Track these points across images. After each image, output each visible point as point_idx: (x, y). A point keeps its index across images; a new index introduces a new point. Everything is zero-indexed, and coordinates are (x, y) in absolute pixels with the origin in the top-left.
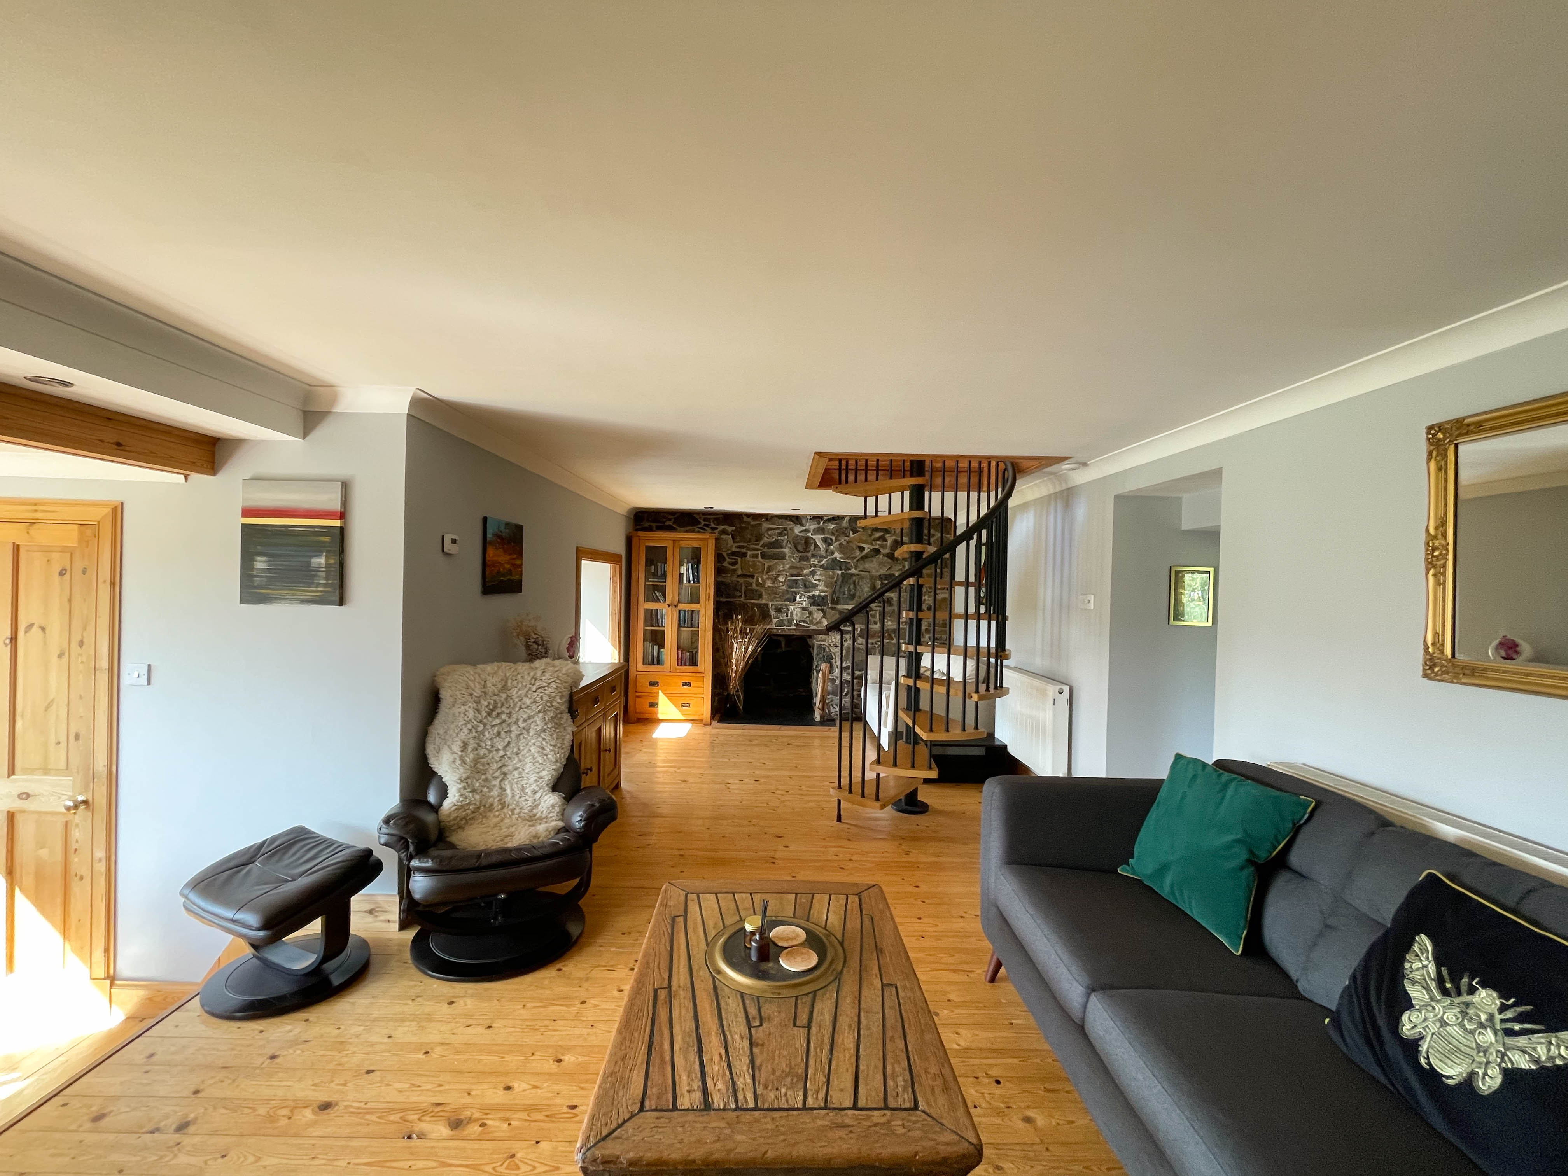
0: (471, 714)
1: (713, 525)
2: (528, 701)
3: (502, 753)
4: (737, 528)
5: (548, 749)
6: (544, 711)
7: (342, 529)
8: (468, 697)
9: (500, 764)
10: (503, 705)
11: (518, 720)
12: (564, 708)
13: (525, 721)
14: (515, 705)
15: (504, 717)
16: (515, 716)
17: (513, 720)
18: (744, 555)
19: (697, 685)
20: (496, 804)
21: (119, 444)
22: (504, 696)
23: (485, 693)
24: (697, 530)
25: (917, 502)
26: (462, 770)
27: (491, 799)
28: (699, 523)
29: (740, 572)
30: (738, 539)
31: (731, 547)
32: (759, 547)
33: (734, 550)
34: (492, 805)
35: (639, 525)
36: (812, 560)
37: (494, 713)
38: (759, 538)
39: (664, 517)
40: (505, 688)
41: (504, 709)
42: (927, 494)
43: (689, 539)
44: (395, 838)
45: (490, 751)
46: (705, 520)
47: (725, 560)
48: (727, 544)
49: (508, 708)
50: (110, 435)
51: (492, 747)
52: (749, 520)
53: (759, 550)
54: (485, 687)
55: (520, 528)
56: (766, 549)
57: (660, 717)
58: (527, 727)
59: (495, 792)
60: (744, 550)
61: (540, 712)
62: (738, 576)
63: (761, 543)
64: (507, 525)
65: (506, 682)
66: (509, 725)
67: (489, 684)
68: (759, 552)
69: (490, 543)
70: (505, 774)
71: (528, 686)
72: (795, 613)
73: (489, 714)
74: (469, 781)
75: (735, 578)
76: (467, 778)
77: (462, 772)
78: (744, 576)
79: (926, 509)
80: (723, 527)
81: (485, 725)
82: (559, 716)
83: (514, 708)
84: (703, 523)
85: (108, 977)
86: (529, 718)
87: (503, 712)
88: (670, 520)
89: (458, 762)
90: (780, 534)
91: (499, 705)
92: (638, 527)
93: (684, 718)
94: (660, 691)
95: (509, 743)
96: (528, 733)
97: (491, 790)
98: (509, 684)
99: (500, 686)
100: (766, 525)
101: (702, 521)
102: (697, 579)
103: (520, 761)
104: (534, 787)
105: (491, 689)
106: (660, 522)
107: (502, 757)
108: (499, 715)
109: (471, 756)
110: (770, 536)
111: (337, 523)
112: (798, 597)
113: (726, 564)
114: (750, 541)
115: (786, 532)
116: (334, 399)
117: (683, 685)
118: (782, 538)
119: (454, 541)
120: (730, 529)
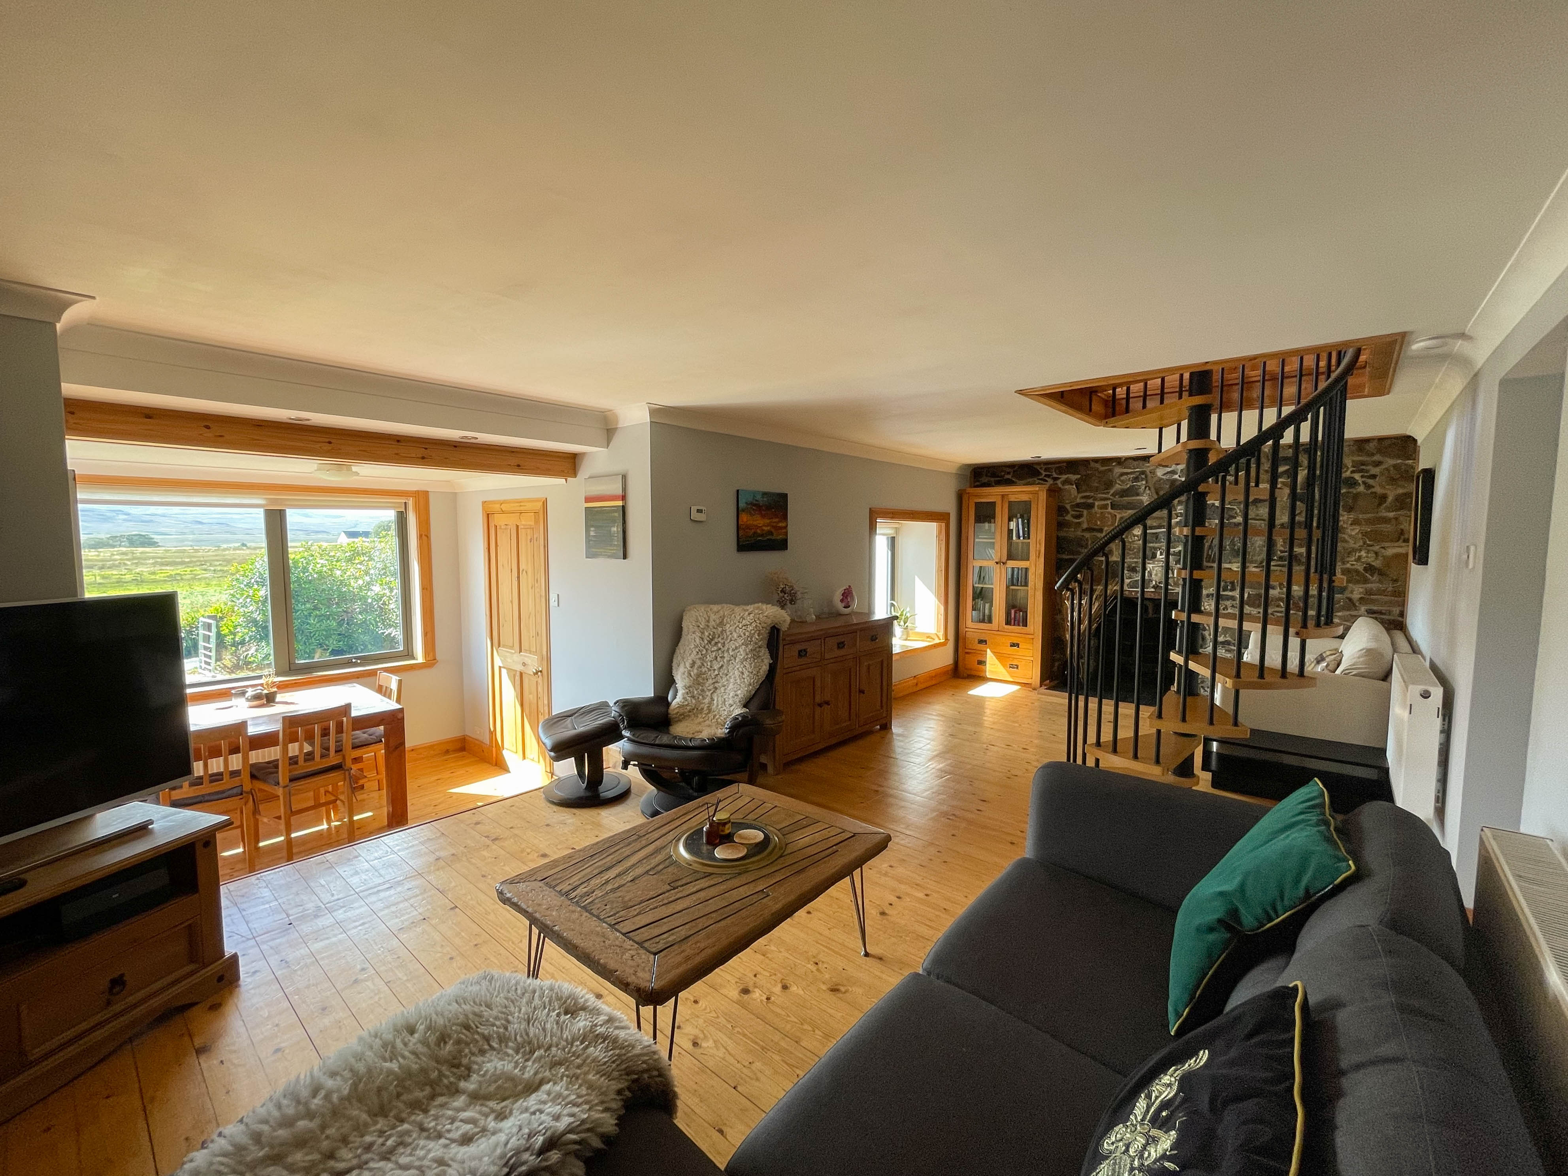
0: (698, 640)
1: (1055, 476)
2: (735, 635)
3: (716, 672)
4: (1082, 476)
5: (746, 674)
6: (747, 645)
7: (623, 507)
8: (696, 628)
9: (714, 681)
10: (719, 637)
11: (728, 649)
12: (763, 643)
13: (733, 650)
14: (727, 637)
15: (719, 645)
16: (727, 646)
17: (726, 648)
18: (1090, 506)
19: (1025, 647)
20: (705, 709)
21: (519, 466)
22: (720, 629)
23: (708, 626)
24: (1037, 481)
25: (1199, 428)
26: (687, 680)
27: (702, 705)
28: (1039, 474)
29: (1085, 526)
30: (1084, 488)
31: (1076, 497)
32: (1109, 496)
33: (1078, 501)
34: (702, 709)
35: (979, 481)
36: (1179, 507)
37: (713, 642)
38: (1109, 484)
39: (1002, 471)
40: (721, 624)
41: (720, 639)
42: (1214, 418)
43: (1019, 492)
44: (617, 714)
45: (709, 670)
46: (1046, 470)
47: (1068, 512)
48: (1071, 495)
49: (722, 639)
50: (514, 461)
51: (711, 667)
52: (1097, 465)
53: (1109, 499)
54: (708, 621)
55: (784, 497)
56: (1117, 498)
57: (988, 675)
58: (734, 656)
59: (707, 701)
60: (1090, 501)
61: (743, 644)
62: (1083, 530)
63: (1112, 492)
64: (765, 494)
65: (723, 619)
66: (723, 652)
67: (711, 620)
68: (1109, 502)
69: (743, 511)
70: (716, 688)
71: (737, 624)
72: (1154, 573)
73: (710, 642)
74: (691, 689)
75: (1079, 533)
76: (690, 687)
77: (687, 682)
78: (1089, 530)
79: (1213, 436)
80: (1066, 476)
81: (707, 650)
82: (758, 649)
83: (727, 640)
84: (1044, 473)
85: (550, 772)
86: (736, 648)
87: (719, 642)
88: (1009, 473)
89: (686, 674)
90: (1136, 479)
91: (717, 636)
92: (978, 483)
93: (1012, 680)
94: (988, 650)
95: (722, 666)
96: (735, 659)
97: (704, 698)
98: (725, 621)
99: (718, 622)
100: (1118, 470)
101: (1042, 472)
102: (1027, 535)
103: (727, 680)
104: (731, 702)
105: (712, 623)
106: (998, 477)
107: (717, 675)
108: (716, 643)
109: (695, 671)
110: (1123, 481)
111: (620, 503)
112: (1159, 553)
113: (1068, 517)
114: (1097, 489)
115: (1143, 476)
116: (616, 419)
117: (1011, 646)
118: (1139, 484)
119: (699, 511)
120: (1074, 477)
